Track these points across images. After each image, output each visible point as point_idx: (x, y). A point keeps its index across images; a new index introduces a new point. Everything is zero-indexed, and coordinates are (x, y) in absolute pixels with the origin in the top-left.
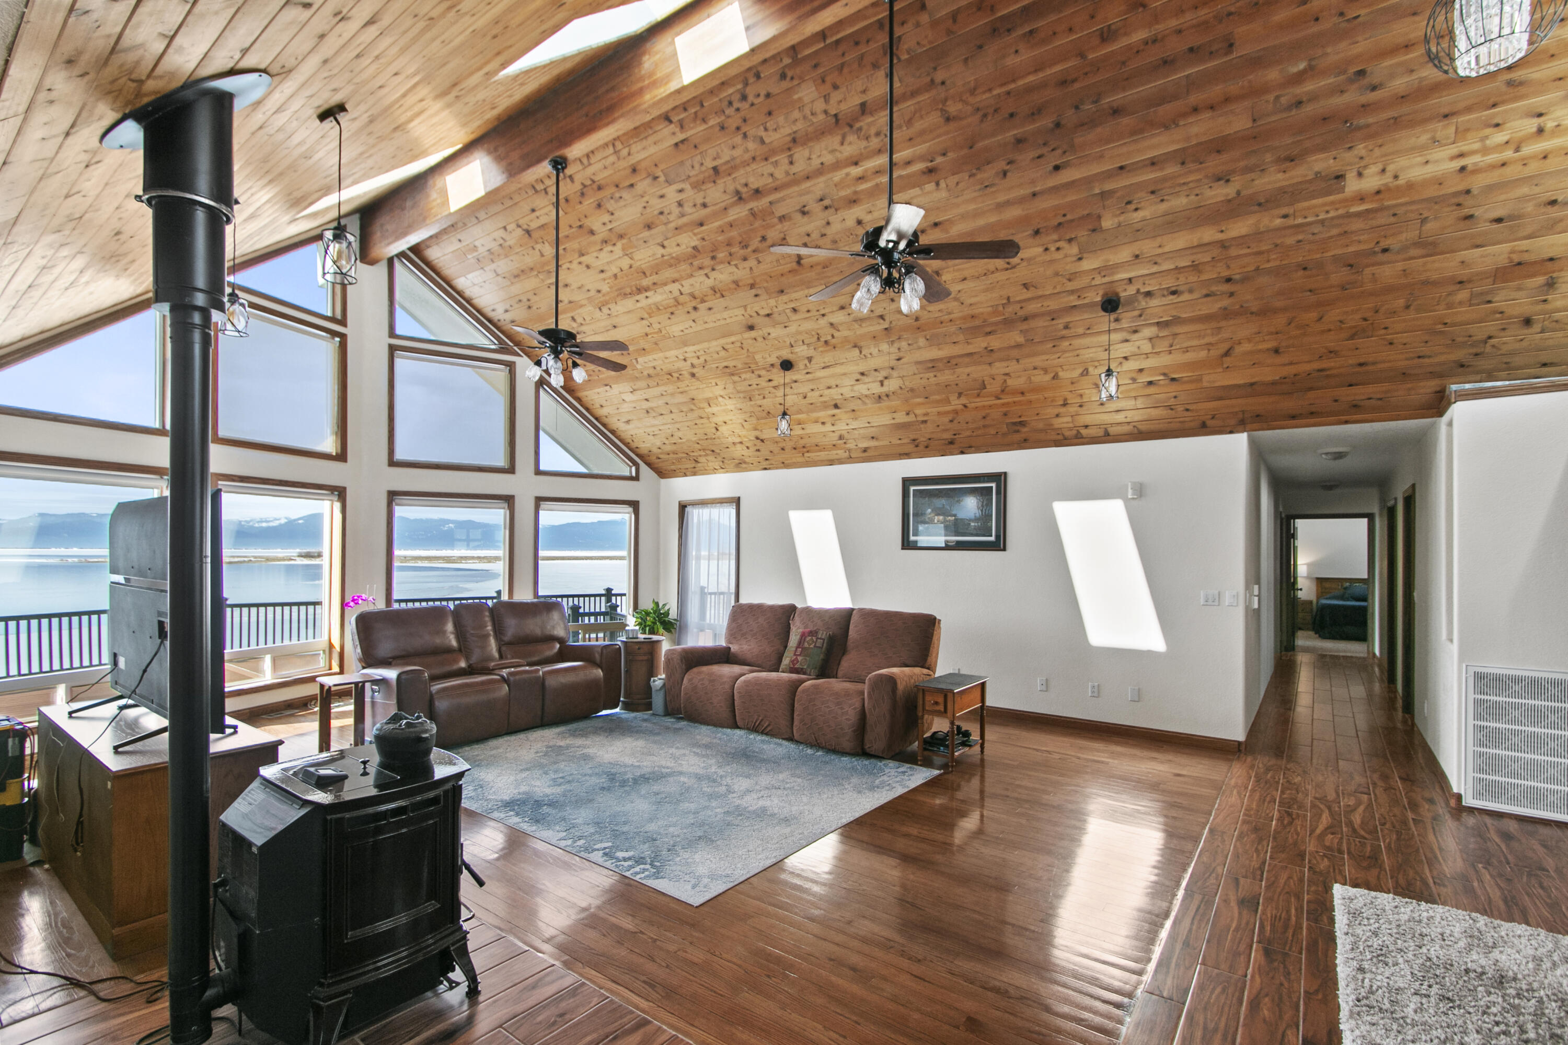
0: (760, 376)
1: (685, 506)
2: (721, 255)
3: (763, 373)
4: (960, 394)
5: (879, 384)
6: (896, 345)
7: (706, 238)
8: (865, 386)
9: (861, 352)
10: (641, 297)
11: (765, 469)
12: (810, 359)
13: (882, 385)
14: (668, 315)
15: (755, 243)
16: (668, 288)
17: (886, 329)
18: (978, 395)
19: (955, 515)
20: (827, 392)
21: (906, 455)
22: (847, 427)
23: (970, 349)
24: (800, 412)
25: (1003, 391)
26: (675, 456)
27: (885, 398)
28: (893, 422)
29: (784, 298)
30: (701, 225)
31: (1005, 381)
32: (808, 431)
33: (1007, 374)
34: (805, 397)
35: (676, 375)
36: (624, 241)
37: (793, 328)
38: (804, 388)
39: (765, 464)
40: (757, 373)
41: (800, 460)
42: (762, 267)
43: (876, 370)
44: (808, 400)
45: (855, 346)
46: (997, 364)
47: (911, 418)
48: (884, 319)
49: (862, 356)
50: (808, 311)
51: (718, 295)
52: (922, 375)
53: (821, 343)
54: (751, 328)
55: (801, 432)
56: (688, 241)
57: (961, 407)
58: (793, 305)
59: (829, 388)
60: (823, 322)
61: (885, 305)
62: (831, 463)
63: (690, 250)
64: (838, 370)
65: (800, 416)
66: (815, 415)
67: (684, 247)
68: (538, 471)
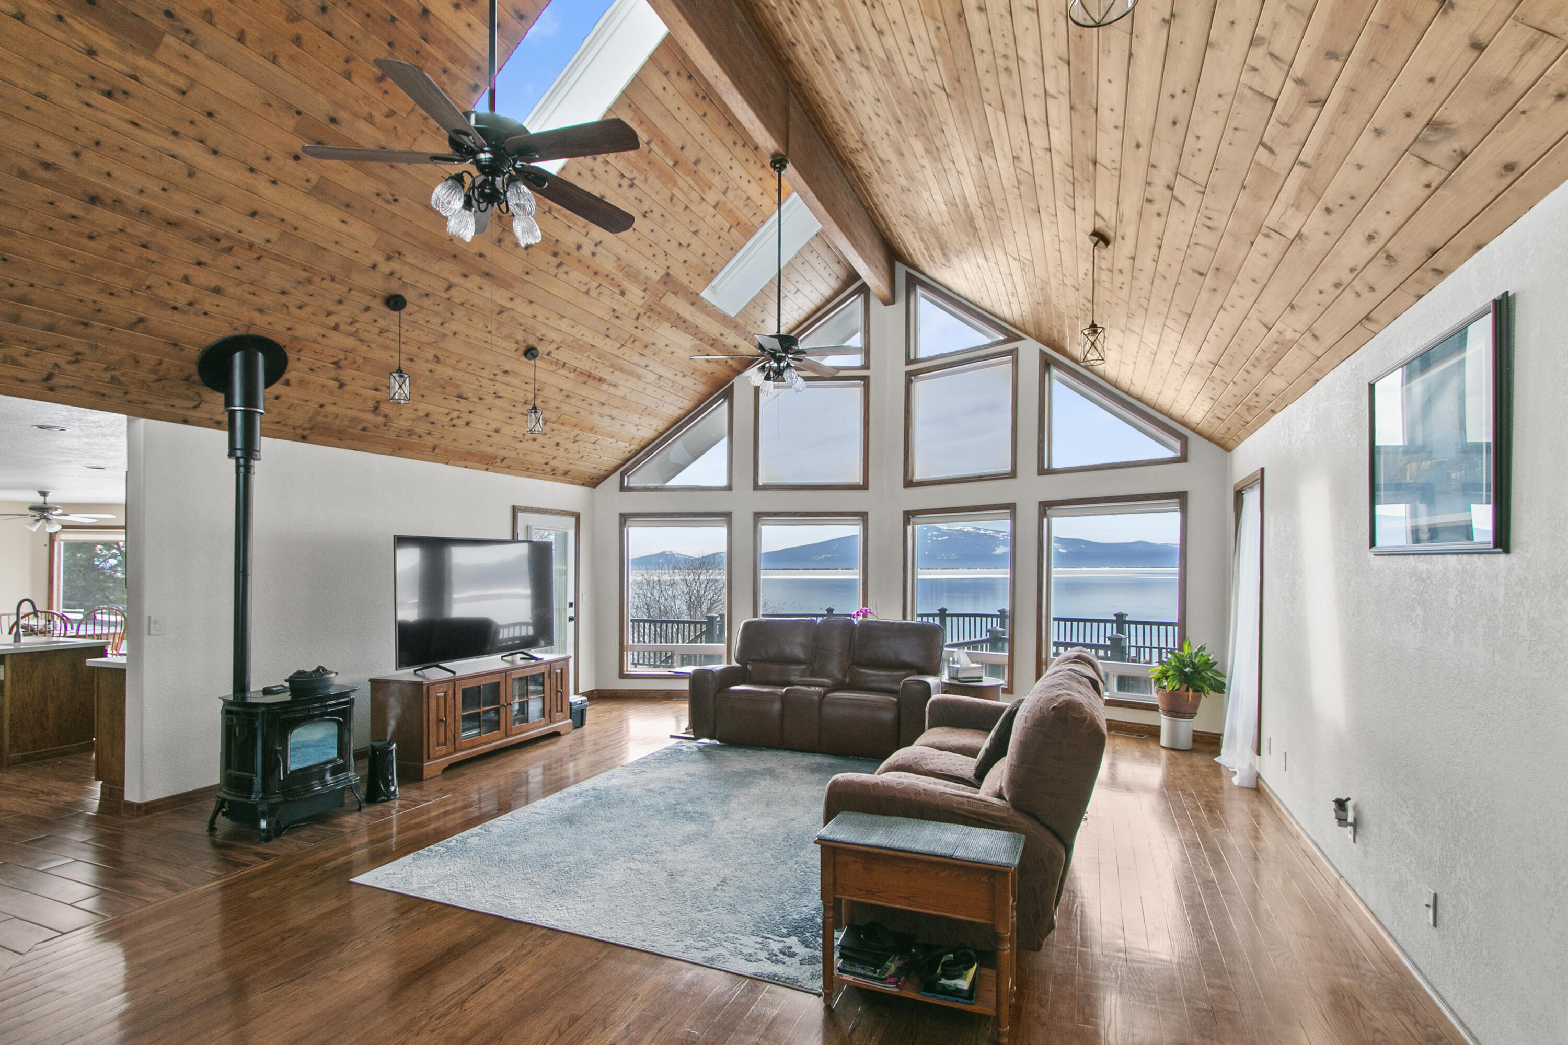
1: (1242, 491)
2: (936, 142)
3: (1105, 264)
5: (1177, 203)
6: (1108, 125)
7: (914, 132)
8: (1175, 220)
9: (1106, 168)
12: (1098, 214)
13: (1182, 204)
17: (1072, 108)
18: (1287, 125)
20: (1165, 254)
21: (1367, 324)
25: (1301, 83)
29: (997, 149)
31: (1273, 56)
37: (1045, 184)
38: (1147, 264)
40: (1103, 267)
42: (952, 126)
43: (1148, 184)
45: (1094, 164)
48: (1054, 97)
49: (1114, 173)
50: (1021, 150)
56: (917, 145)
59: (1159, 248)
60: (1041, 153)
63: (928, 155)
64: (1129, 214)
67: (925, 156)
68: (1044, 471)
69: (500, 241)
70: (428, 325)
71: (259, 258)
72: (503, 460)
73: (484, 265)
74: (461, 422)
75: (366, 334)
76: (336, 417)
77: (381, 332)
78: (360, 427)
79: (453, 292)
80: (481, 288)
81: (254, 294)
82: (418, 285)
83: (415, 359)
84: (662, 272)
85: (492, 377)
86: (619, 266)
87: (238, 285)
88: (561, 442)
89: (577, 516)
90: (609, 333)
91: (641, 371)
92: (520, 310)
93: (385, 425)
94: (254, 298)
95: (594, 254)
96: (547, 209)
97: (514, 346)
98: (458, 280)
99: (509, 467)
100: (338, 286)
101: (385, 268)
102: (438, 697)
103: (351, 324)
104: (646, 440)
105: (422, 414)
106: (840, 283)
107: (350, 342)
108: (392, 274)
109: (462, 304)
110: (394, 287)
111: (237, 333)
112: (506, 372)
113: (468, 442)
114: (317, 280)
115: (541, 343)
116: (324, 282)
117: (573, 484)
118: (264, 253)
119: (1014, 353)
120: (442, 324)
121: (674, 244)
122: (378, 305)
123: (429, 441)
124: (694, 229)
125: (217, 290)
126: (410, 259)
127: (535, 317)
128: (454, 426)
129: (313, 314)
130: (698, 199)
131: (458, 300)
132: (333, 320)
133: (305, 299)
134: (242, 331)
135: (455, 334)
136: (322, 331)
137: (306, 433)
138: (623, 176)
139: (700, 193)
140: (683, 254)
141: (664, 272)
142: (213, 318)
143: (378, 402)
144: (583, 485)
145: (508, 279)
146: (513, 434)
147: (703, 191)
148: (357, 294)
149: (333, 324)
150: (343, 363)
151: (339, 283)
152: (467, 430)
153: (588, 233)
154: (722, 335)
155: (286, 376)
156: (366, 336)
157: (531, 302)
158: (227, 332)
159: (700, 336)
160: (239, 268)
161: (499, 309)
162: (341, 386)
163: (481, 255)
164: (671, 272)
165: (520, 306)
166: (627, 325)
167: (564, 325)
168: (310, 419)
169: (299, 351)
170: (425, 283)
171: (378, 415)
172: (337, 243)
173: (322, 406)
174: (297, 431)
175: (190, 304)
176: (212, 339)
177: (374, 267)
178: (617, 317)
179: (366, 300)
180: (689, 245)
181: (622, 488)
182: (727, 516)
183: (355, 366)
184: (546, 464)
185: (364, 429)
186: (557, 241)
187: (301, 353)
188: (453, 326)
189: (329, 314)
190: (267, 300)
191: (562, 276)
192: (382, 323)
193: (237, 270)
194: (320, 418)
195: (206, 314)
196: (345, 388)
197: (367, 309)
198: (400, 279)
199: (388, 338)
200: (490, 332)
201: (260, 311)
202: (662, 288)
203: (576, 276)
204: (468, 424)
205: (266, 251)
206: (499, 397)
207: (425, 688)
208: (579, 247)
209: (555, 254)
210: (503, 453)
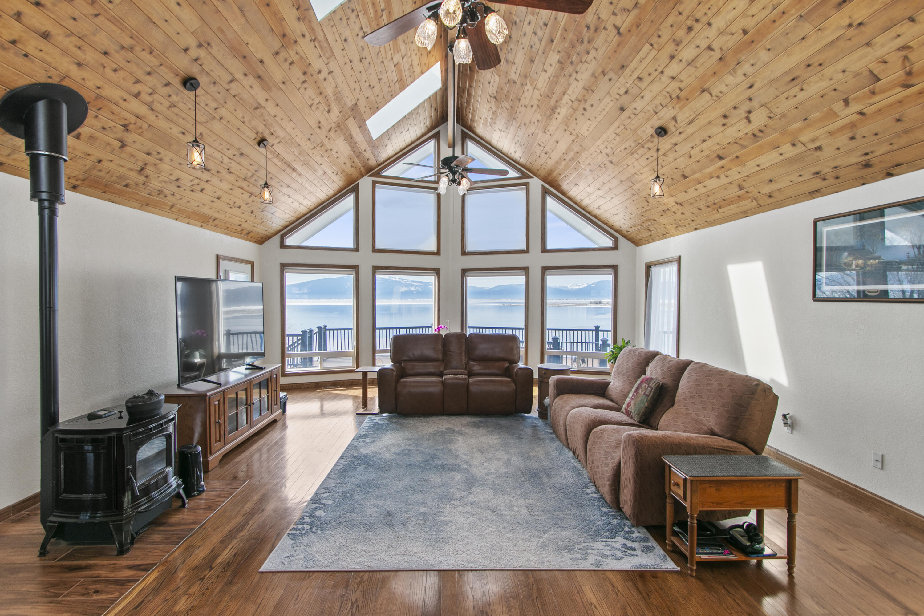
0: (649, 149)
1: (650, 267)
2: (574, 58)
3: (649, 145)
4: (846, 102)
5: (746, 121)
6: (740, 72)
7: (560, 49)
8: (734, 129)
9: (711, 94)
10: (556, 115)
11: (696, 229)
12: (674, 119)
13: (749, 121)
14: (575, 122)
15: (586, 36)
16: (564, 101)
17: (720, 59)
18: (873, 93)
19: (879, 258)
20: (704, 145)
21: (814, 193)
22: (740, 176)
23: (829, 36)
24: (694, 172)
25: (909, 73)
26: (635, 228)
27: (760, 134)
28: (781, 158)
29: (628, 71)
30: (552, 41)
31: (906, 58)
32: (710, 188)
33: (905, 47)
34: (690, 157)
35: (602, 166)
36: (529, 79)
37: (648, 96)
38: (684, 148)
39: (693, 224)
40: (646, 146)
41: (718, 216)
42: (600, 52)
43: (735, 108)
44: (694, 159)
45: (703, 91)
46: (879, 40)
47: (800, 149)
48: (713, 50)
49: (715, 98)
50: (650, 74)
51: (590, 92)
52: (786, 95)
53: (675, 101)
54: (622, 109)
55: (704, 190)
56: (554, 58)
57: (856, 117)
58: (635, 75)
59: (704, 141)
60: (665, 79)
61: (706, 34)
62: (745, 214)
63: (558, 64)
64: (702, 121)
65: (697, 175)
66: (707, 171)
67: (554, 65)
68: (544, 250)
69: (277, 53)
70: (206, 108)
71: (97, 15)
72: (214, 220)
73: (260, 69)
74: (198, 188)
75: (159, 105)
76: (108, 172)
77: (170, 107)
78: (124, 183)
79: (233, 85)
80: (251, 87)
81: (79, 48)
82: (211, 73)
83: (186, 133)
84: (354, 102)
85: (231, 156)
86: (335, 92)
87: (68, 36)
88: (254, 210)
89: (252, 264)
90: (312, 138)
91: (317, 167)
92: (268, 109)
93: (144, 184)
94: (79, 52)
95: (325, 79)
96: (313, 38)
97: (254, 136)
98: (239, 76)
99: (216, 226)
100: (153, 59)
101: (194, 53)
102: (215, 405)
103: (151, 94)
104: (302, 214)
105: (174, 178)
106: (426, 129)
107: (143, 110)
108: (196, 60)
109: (234, 96)
110: (195, 71)
111: (50, 81)
112: (242, 154)
113: (196, 204)
114: (138, 48)
115: (272, 136)
116: (144, 52)
117: (250, 241)
118: (102, 12)
119: (527, 185)
120: (216, 109)
121: (367, 84)
122: (176, 82)
123: (171, 200)
124: (380, 77)
125: (46, 36)
126: (215, 50)
127: (275, 116)
128: (192, 191)
129: (124, 79)
130: (390, 58)
131: (233, 92)
132: (136, 89)
133: (123, 64)
134: (55, 80)
135: (221, 118)
136: (126, 96)
137: (77, 183)
138: (362, 28)
139: (393, 54)
140: (368, 93)
141: (355, 102)
142: (33, 62)
143: (146, 164)
144: (256, 242)
145: (271, 85)
146: (228, 201)
147: (394, 53)
148: (166, 70)
149: (136, 92)
150: (131, 127)
151: (155, 57)
152: (200, 195)
153: (328, 63)
154: (365, 150)
155: (80, 130)
156: (156, 106)
157: (277, 105)
158: (41, 78)
159: (355, 149)
160: (75, 19)
161: (255, 105)
162: (123, 146)
163: (262, 61)
164: (358, 103)
165: (270, 108)
166: (323, 133)
167: (289, 126)
168: (85, 172)
169: (99, 109)
170: (218, 73)
171: (141, 175)
172: (166, 21)
173: (100, 161)
174: (70, 181)
175: (14, 42)
176: (22, 82)
177: (186, 50)
178: (320, 127)
179: (170, 77)
180: (373, 87)
181: (283, 245)
182: (355, 268)
183: (140, 131)
184: (240, 225)
185: (126, 186)
186: (310, 64)
187: (100, 112)
188: (223, 112)
189: (137, 82)
190: (90, 56)
191: (302, 90)
192: (174, 98)
193: (72, 21)
194: (95, 172)
195: (26, 55)
196: (125, 149)
197: (168, 84)
198: (201, 65)
199: (173, 112)
200: (244, 122)
201: (79, 64)
202: (349, 113)
203: (311, 92)
204: (202, 190)
205: (105, 10)
206: (230, 172)
207: (207, 398)
208: (320, 72)
209: (305, 73)
210: (216, 215)
